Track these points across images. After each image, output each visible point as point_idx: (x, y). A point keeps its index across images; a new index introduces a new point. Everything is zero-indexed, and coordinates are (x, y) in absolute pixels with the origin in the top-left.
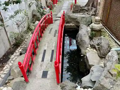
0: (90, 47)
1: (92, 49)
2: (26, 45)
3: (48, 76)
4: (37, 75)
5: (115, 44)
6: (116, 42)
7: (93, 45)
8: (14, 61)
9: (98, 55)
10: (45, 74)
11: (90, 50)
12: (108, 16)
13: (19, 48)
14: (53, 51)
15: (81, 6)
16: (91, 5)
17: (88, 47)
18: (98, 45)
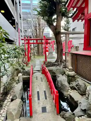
0: (71, 89)
1: (73, 91)
2: (14, 93)
3: (47, 111)
4: (37, 111)
5: (88, 84)
6: (88, 83)
7: (72, 87)
8: (8, 106)
9: (80, 94)
10: (44, 110)
11: (71, 91)
12: (76, 66)
13: (9, 96)
14: (45, 92)
15: (52, 62)
16: (59, 62)
17: (69, 90)
18: (77, 85)
